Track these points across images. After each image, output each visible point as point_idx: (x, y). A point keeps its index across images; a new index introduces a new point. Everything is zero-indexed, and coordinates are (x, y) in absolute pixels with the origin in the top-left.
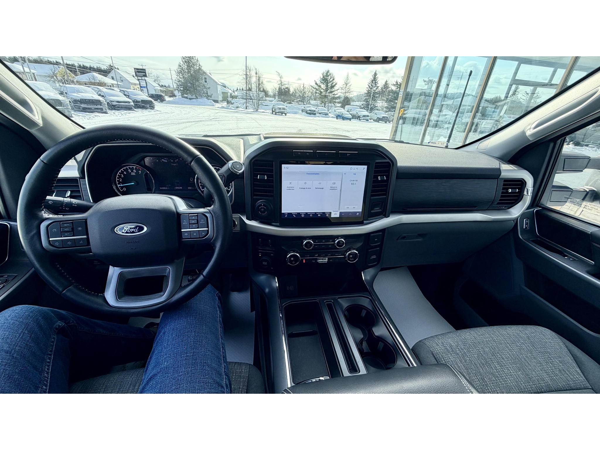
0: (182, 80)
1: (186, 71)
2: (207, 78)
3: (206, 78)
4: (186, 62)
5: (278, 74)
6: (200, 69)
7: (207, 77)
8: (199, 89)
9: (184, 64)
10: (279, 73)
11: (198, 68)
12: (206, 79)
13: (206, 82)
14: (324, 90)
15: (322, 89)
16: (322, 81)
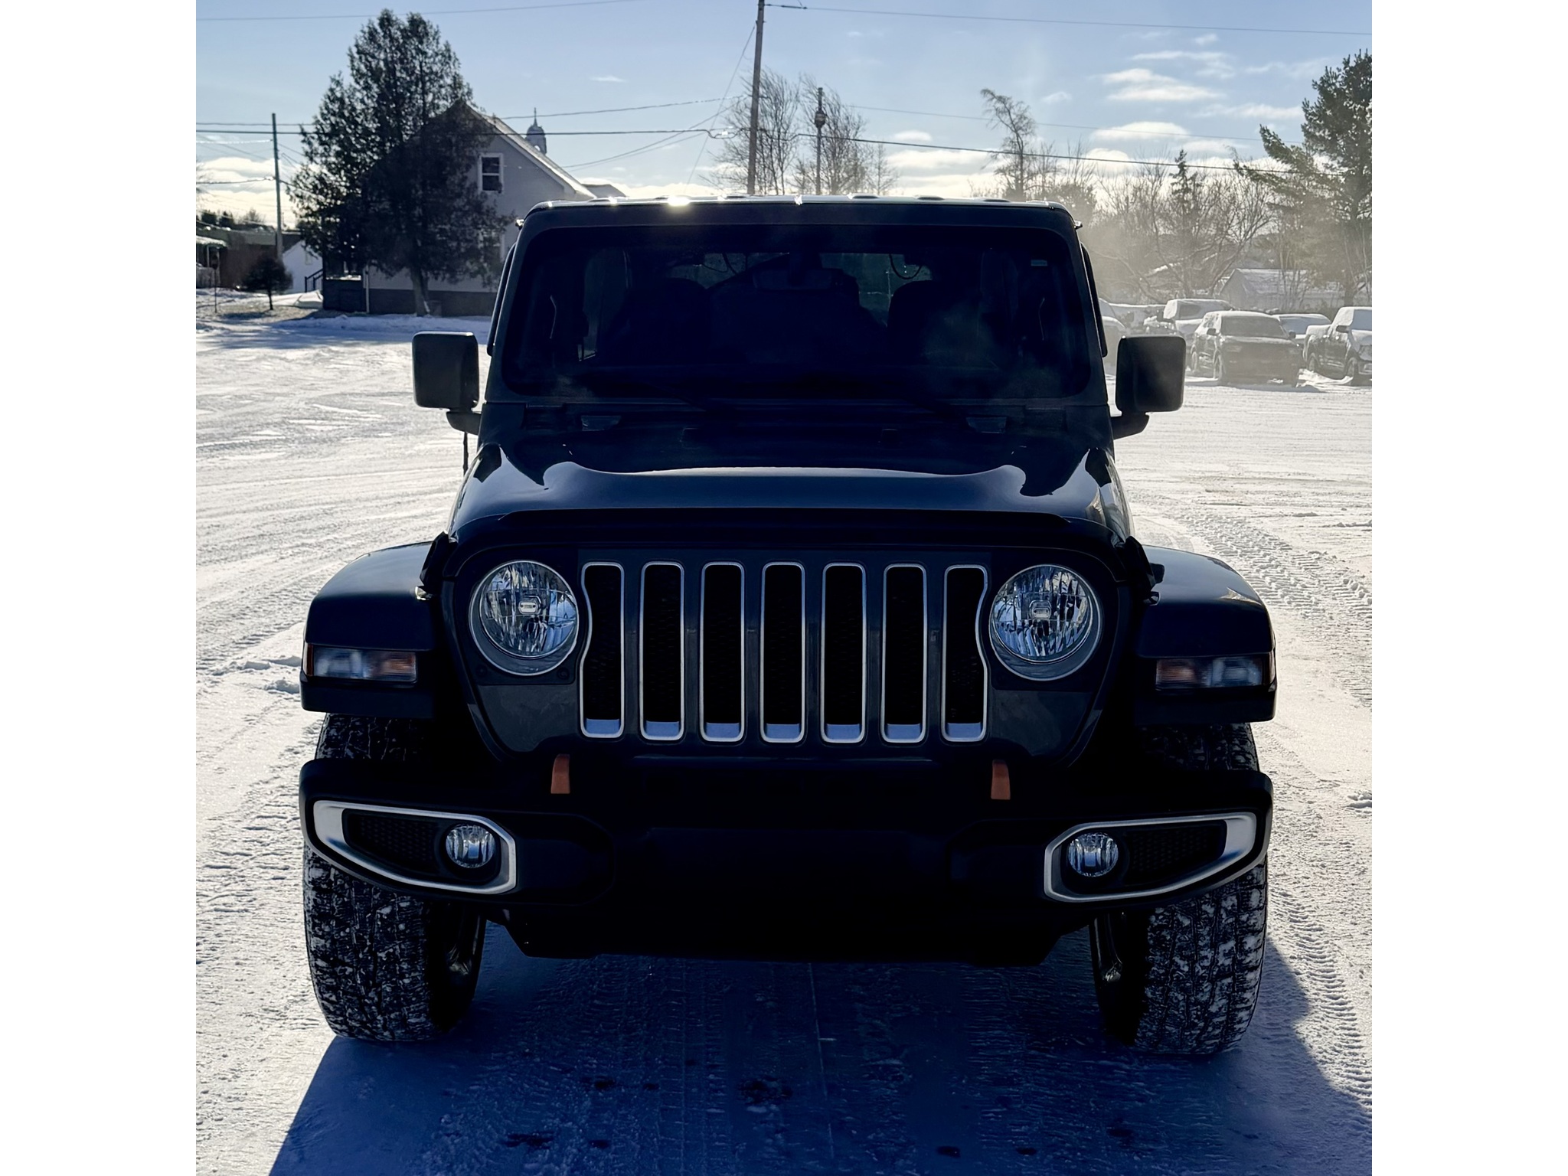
0: (340, 182)
1: (372, 126)
2: (502, 161)
3: (496, 160)
4: (375, 74)
5: (1000, 106)
6: (460, 107)
7: (501, 156)
8: (442, 232)
9: (367, 88)
10: (1001, 99)
11: (444, 104)
12: (491, 164)
13: (492, 184)
14: (1333, 184)
15: (1323, 179)
16: (1320, 128)
